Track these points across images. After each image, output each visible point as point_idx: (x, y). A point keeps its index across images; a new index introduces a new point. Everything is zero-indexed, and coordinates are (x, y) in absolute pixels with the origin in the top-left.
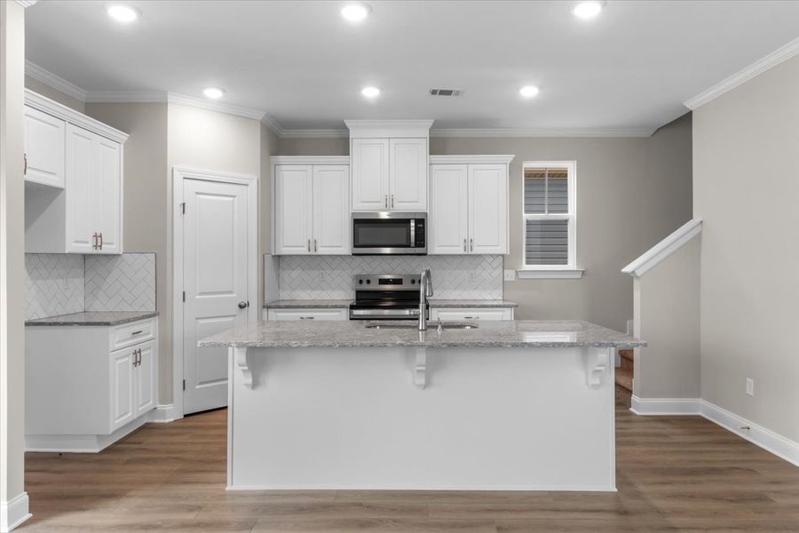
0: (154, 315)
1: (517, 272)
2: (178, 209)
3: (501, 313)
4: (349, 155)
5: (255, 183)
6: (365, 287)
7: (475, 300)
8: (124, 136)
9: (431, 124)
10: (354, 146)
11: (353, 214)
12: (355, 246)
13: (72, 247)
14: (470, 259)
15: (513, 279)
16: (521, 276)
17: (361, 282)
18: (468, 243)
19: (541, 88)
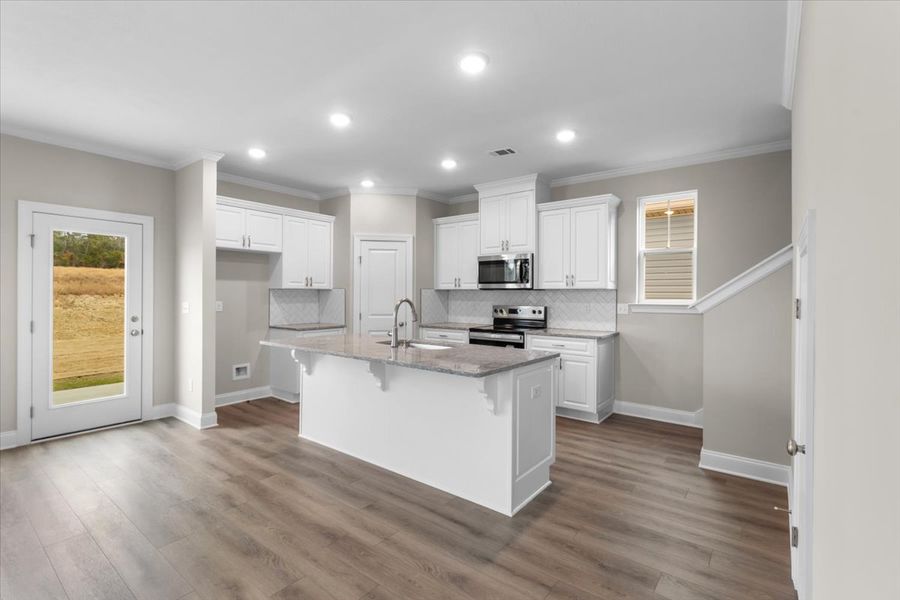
0: (342, 327)
1: (630, 306)
2: (356, 260)
3: (584, 344)
4: (477, 211)
5: (411, 239)
6: (500, 315)
7: (589, 331)
8: (332, 218)
9: (535, 178)
10: (482, 206)
11: (479, 258)
12: (480, 283)
13: (287, 284)
14: (572, 293)
15: (626, 312)
16: (634, 310)
17: (496, 311)
18: (571, 278)
19: (577, 132)
